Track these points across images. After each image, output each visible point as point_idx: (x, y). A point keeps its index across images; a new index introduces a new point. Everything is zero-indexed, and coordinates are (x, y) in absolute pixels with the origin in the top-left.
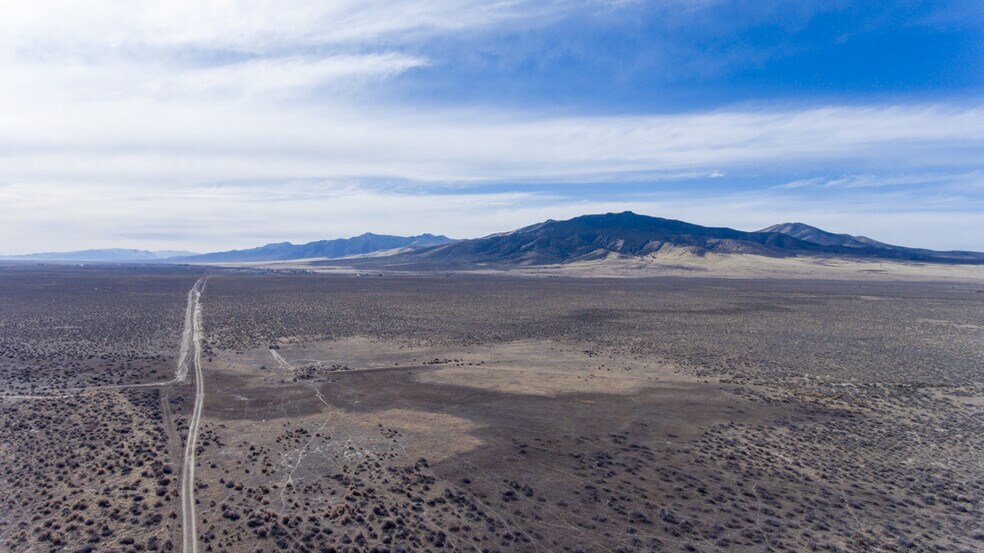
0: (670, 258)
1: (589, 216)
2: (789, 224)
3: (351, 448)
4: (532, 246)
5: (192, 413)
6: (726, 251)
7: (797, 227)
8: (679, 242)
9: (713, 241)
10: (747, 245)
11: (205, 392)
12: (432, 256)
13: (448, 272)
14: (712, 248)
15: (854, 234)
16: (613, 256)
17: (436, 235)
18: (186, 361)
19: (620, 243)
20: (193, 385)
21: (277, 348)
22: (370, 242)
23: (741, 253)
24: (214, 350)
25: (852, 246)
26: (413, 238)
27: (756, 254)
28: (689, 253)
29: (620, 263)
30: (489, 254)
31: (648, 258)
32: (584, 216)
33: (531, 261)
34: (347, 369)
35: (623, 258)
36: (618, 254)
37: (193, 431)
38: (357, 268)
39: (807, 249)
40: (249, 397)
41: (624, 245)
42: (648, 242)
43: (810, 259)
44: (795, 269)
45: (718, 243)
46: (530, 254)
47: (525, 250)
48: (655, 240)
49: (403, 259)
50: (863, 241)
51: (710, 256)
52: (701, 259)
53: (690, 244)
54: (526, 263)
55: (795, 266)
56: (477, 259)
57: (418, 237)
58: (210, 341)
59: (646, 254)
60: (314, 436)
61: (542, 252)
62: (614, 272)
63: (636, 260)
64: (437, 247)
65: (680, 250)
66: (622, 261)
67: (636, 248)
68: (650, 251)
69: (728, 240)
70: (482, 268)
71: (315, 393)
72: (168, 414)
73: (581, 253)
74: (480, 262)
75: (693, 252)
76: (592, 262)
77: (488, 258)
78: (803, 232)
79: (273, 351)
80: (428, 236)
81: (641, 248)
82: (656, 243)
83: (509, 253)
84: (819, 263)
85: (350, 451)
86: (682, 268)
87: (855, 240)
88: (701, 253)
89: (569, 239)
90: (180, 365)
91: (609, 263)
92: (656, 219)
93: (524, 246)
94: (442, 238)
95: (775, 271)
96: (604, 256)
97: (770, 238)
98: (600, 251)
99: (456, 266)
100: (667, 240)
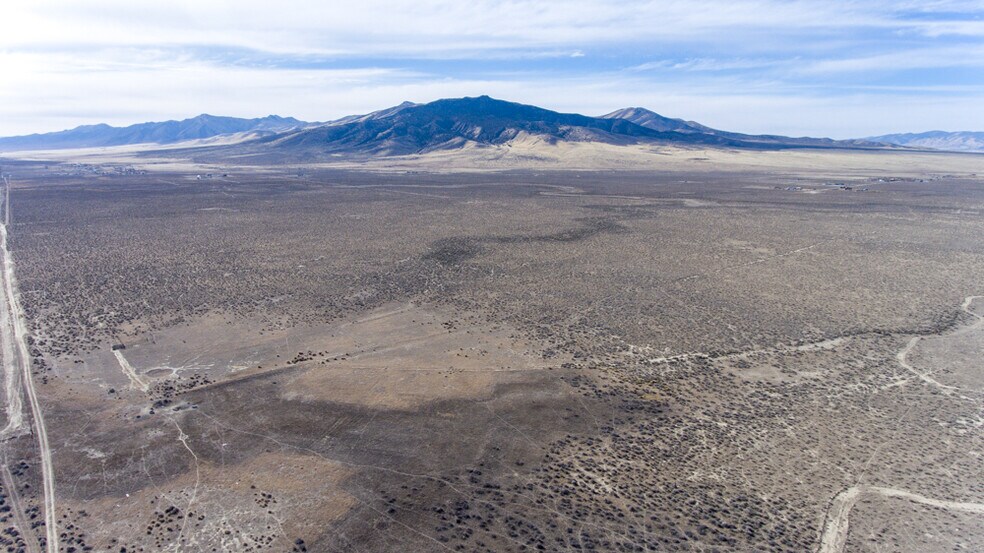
0: (525, 149)
1: (447, 101)
2: (632, 109)
3: (228, 533)
4: (389, 134)
5: (43, 493)
6: (576, 139)
7: (639, 112)
8: (534, 130)
9: (565, 128)
10: (595, 132)
11: (51, 447)
12: (282, 145)
13: (301, 166)
14: (563, 136)
15: (686, 119)
16: (471, 144)
17: (283, 116)
18: (15, 384)
19: (478, 131)
20: (33, 436)
21: (122, 347)
22: (207, 125)
23: (589, 140)
24: (46, 357)
25: (683, 131)
26: (257, 121)
27: (602, 141)
28: (542, 141)
29: (478, 153)
30: (343, 143)
31: (504, 147)
32: (441, 101)
33: (388, 151)
34: (206, 382)
35: (480, 146)
36: (475, 143)
37: (51, 526)
38: (196, 160)
39: (645, 135)
40: (103, 451)
41: (483, 132)
42: (504, 129)
43: (648, 147)
44: (634, 159)
45: (569, 131)
46: (387, 143)
47: (382, 138)
48: (511, 127)
49: (248, 149)
50: (692, 126)
51: (561, 144)
52: (553, 148)
53: (543, 132)
54: (383, 153)
55: (635, 155)
56: (331, 148)
57: (264, 118)
58: (38, 339)
59: (502, 142)
60: (186, 517)
61: (399, 141)
62: (470, 164)
63: (492, 149)
64: (286, 134)
65: (534, 138)
66: (480, 150)
67: (492, 136)
68: (507, 138)
69: (578, 128)
70: (338, 159)
71: (176, 433)
72: (15, 498)
73: (440, 140)
74: (335, 152)
75: (546, 141)
76: (450, 152)
77: (342, 147)
78: (644, 116)
79: (118, 354)
80: (274, 118)
81: (498, 135)
82: (512, 131)
83: (365, 142)
84: (655, 151)
85: (227, 537)
86: (536, 158)
87: (686, 126)
88: (553, 142)
89: (427, 126)
90: (9, 394)
91: (466, 153)
92: (512, 104)
93: (380, 134)
94: (290, 120)
95: (617, 161)
96: (461, 145)
97: (615, 124)
98: (458, 140)
99: (308, 157)
100: (523, 127)
